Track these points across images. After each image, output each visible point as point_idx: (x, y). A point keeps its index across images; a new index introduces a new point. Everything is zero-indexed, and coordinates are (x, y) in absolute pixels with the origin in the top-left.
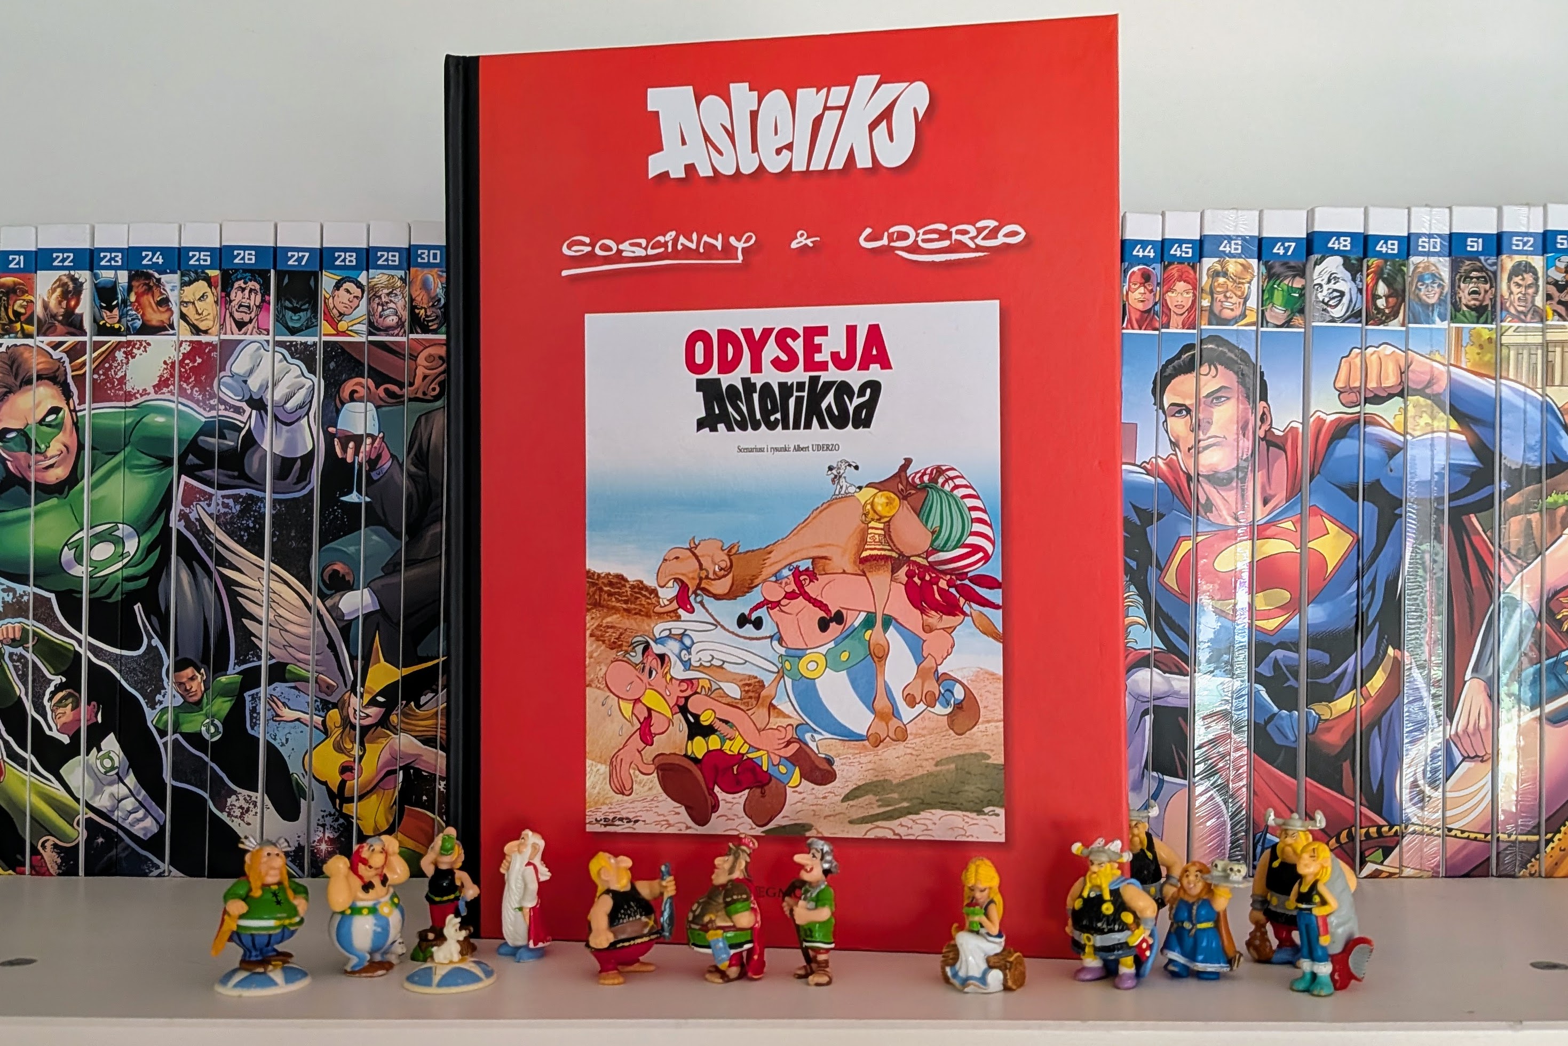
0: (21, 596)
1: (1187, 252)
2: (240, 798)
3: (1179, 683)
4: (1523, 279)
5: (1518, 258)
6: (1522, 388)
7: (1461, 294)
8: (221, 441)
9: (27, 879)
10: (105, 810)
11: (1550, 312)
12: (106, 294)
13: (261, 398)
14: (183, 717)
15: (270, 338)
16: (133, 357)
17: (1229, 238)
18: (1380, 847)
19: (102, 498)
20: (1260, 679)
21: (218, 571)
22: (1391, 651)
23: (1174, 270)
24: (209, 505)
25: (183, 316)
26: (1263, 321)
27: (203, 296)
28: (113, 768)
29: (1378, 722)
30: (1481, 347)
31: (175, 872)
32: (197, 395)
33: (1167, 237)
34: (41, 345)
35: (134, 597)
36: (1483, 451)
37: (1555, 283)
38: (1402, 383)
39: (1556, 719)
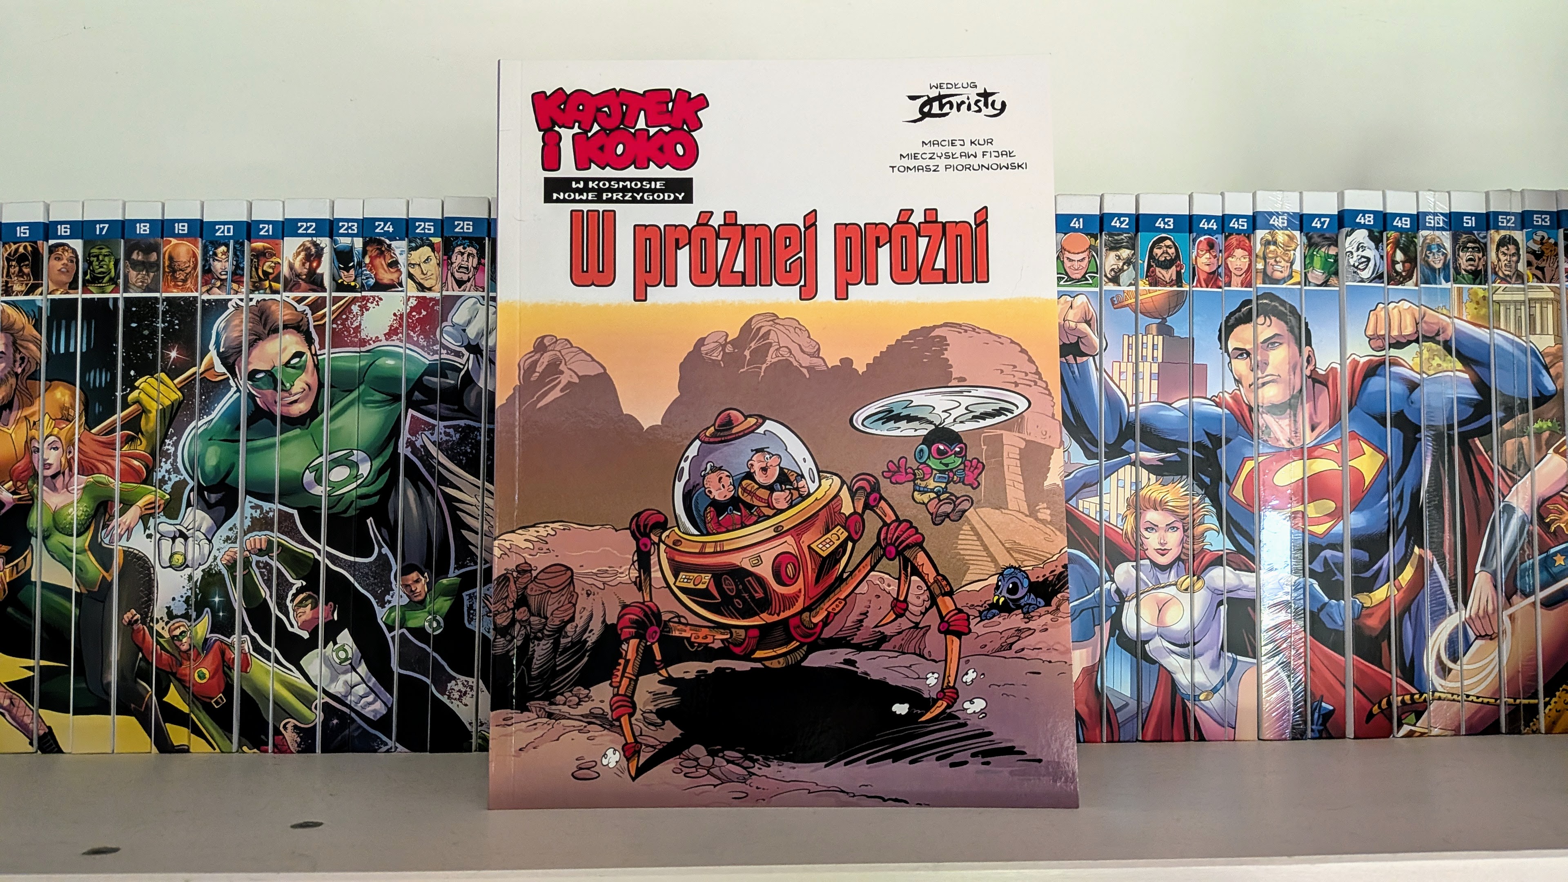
0: (267, 512)
1: (1243, 225)
2: (458, 683)
3: (1248, 579)
4: (1508, 249)
5: (1503, 233)
6: (1510, 336)
7: (1461, 261)
8: (442, 380)
10: (339, 696)
11: (1531, 276)
12: (343, 257)
13: (478, 344)
14: (408, 614)
15: (484, 294)
16: (367, 310)
17: (1278, 214)
18: (1413, 711)
19: (340, 429)
20: (1313, 574)
21: (441, 489)
22: (1416, 550)
23: (1234, 239)
24: (432, 434)
26: (1307, 282)
27: (427, 259)
28: (346, 659)
29: (1408, 609)
30: (1478, 303)
31: (400, 747)
32: (422, 342)
33: (1226, 212)
34: (286, 299)
35: (365, 512)
36: (1482, 387)
37: (1533, 252)
38: (1417, 331)
39: (1549, 603)
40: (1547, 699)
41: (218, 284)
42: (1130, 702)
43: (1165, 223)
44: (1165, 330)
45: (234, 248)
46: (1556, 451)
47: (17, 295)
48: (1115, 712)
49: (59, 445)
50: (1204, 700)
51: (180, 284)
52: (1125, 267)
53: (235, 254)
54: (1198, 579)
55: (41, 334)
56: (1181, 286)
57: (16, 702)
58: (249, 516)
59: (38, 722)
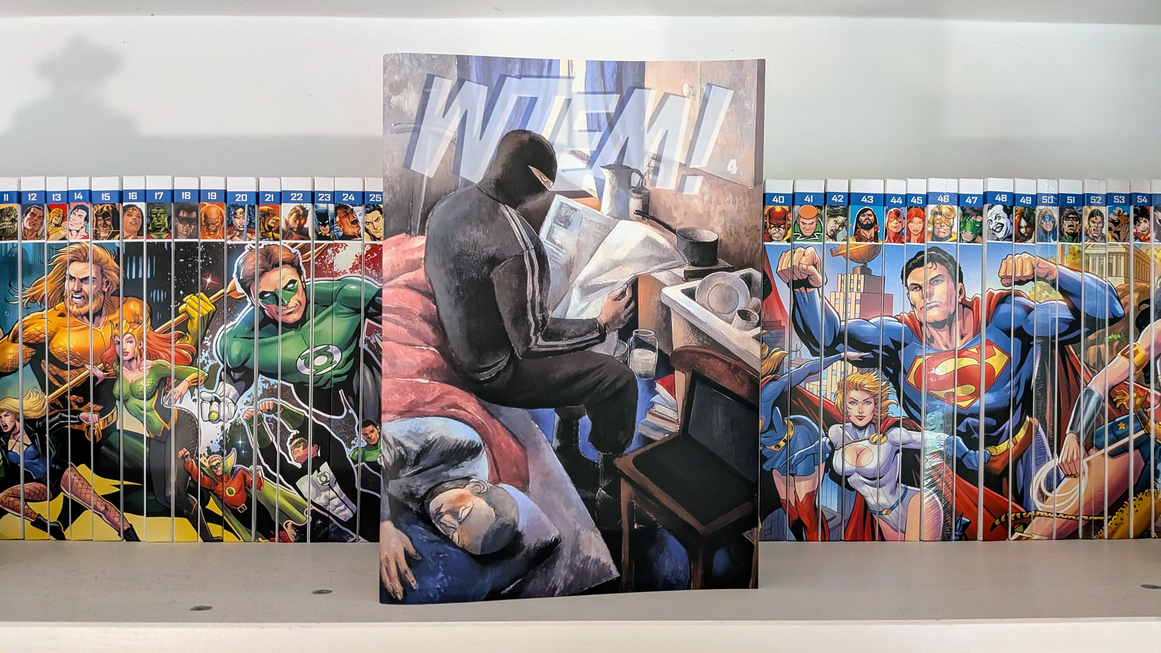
0: (273, 386)
3: (916, 436)
4: (1096, 219)
5: (1093, 208)
6: (1095, 277)
7: (1064, 227)
9: (276, 545)
10: (322, 505)
11: (1110, 237)
12: (322, 217)
14: (366, 452)
16: (338, 253)
17: (943, 194)
19: (321, 331)
20: (959, 433)
22: (1028, 418)
23: (913, 211)
24: (381, 335)
25: (367, 230)
26: (961, 240)
27: (377, 219)
28: (326, 481)
29: (1021, 457)
30: (1074, 255)
31: (362, 539)
32: (374, 274)
33: (909, 192)
34: (284, 245)
35: (339, 386)
36: (1075, 311)
37: (1113, 221)
38: (1034, 274)
39: (1113, 454)
40: (1110, 517)
41: (238, 233)
42: (836, 514)
43: (868, 199)
44: (866, 271)
45: (248, 210)
46: (1122, 354)
47: (103, 239)
48: (827, 521)
49: (133, 339)
50: (886, 514)
51: (212, 233)
52: (840, 229)
53: (249, 213)
54: (884, 436)
55: (119, 265)
56: (877, 242)
57: (109, 508)
58: (261, 388)
59: (123, 521)
